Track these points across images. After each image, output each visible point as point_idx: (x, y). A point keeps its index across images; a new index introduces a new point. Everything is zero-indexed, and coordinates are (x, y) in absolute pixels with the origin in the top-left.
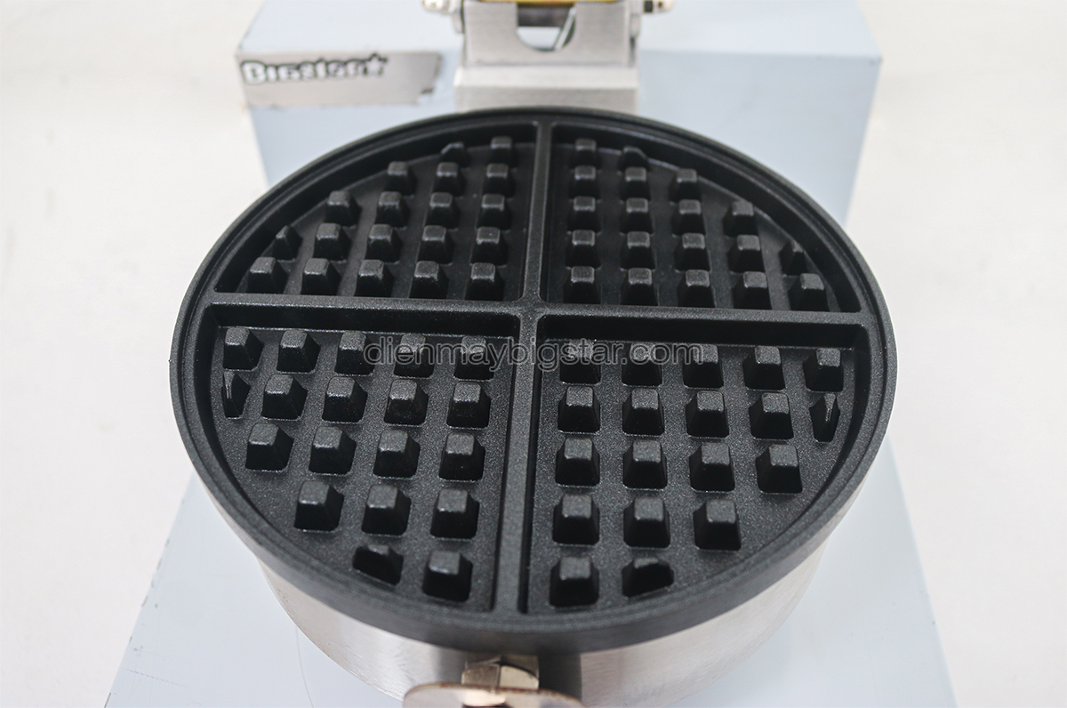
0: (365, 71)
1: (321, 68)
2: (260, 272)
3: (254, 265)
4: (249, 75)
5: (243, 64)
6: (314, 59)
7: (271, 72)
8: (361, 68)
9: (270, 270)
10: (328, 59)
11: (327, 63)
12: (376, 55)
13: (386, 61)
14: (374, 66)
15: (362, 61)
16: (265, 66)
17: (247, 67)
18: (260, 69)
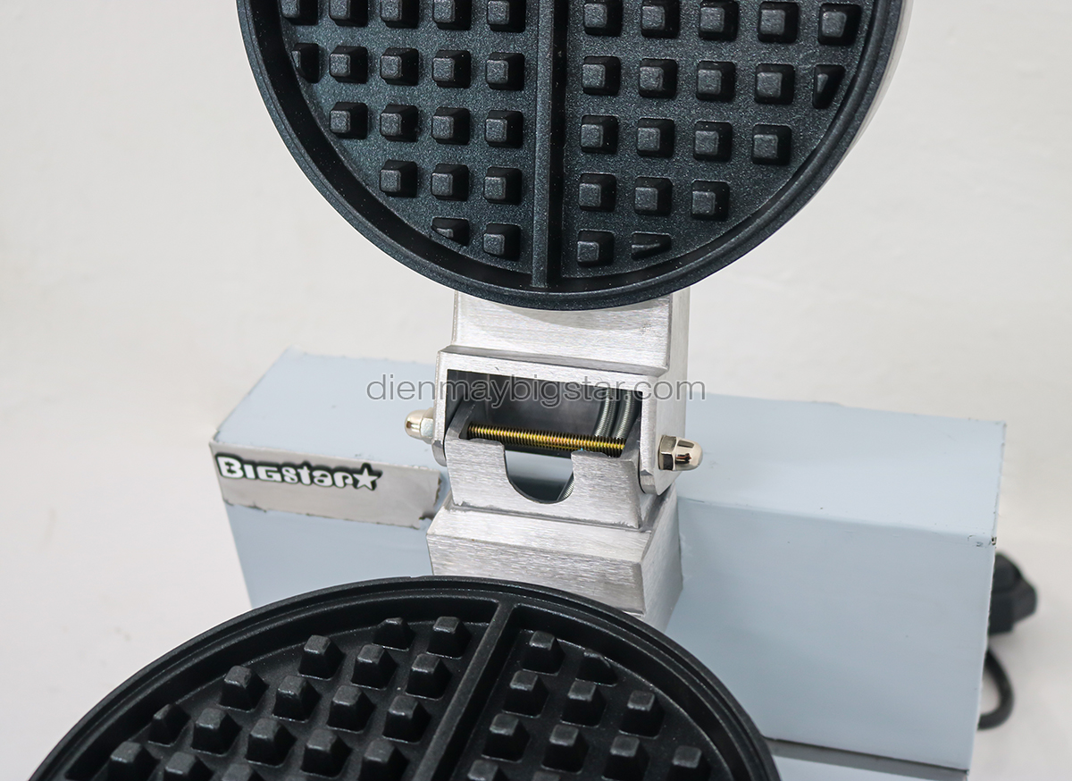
0: (356, 482)
1: (304, 473)
2: (120, 759)
3: (116, 751)
4: (224, 469)
5: (218, 455)
6: (298, 461)
7: (249, 469)
8: (350, 481)
9: (132, 759)
10: (313, 464)
11: (311, 468)
12: (367, 466)
13: (379, 474)
14: (365, 479)
15: (352, 472)
16: (243, 462)
17: (222, 460)
18: (237, 465)
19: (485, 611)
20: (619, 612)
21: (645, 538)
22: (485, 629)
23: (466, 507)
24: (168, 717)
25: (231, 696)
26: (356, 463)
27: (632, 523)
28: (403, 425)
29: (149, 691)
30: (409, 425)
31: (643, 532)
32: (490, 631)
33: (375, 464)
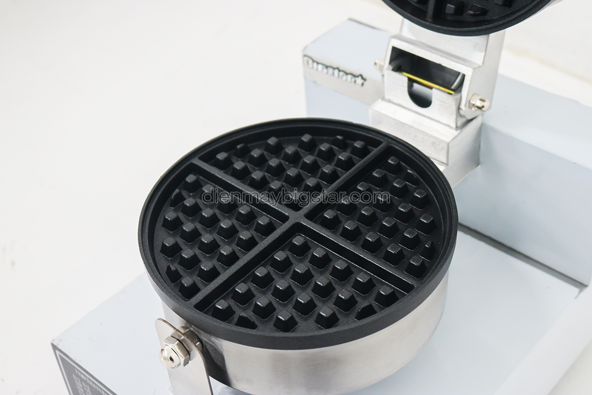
0: (355, 82)
1: (336, 72)
2: (219, 158)
3: (219, 154)
6: (334, 66)
7: (315, 65)
8: (353, 79)
9: (223, 159)
10: (341, 69)
11: (340, 71)
12: (361, 76)
13: (365, 80)
14: (359, 80)
15: (355, 76)
16: (314, 61)
17: (306, 58)
18: (311, 62)
19: (376, 143)
20: (428, 158)
21: (456, 133)
22: (373, 150)
23: (389, 101)
24: (242, 148)
25: (268, 148)
26: (357, 73)
27: (454, 126)
28: (373, 63)
29: (238, 137)
30: (375, 64)
31: (457, 130)
32: (375, 151)
33: (364, 76)
